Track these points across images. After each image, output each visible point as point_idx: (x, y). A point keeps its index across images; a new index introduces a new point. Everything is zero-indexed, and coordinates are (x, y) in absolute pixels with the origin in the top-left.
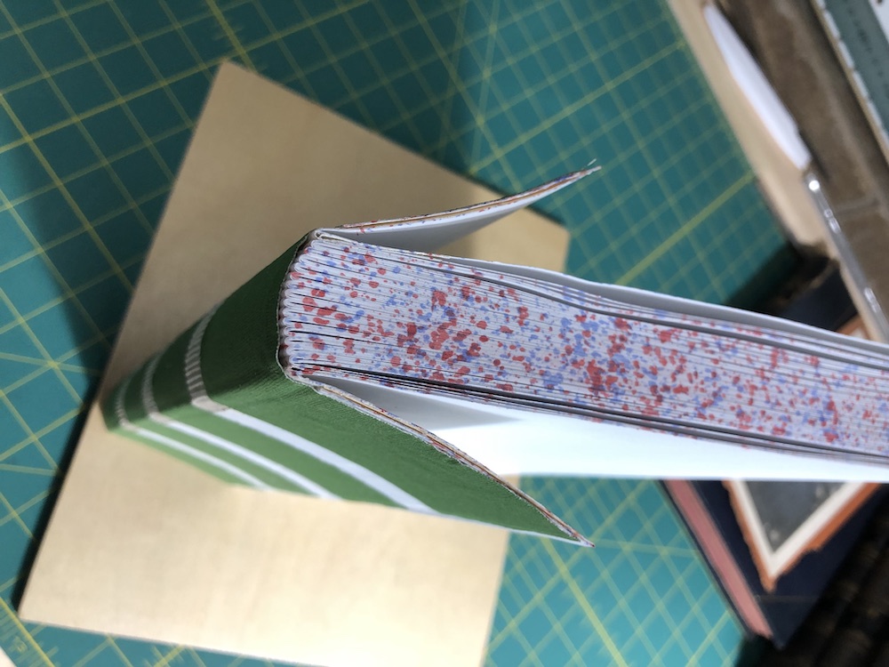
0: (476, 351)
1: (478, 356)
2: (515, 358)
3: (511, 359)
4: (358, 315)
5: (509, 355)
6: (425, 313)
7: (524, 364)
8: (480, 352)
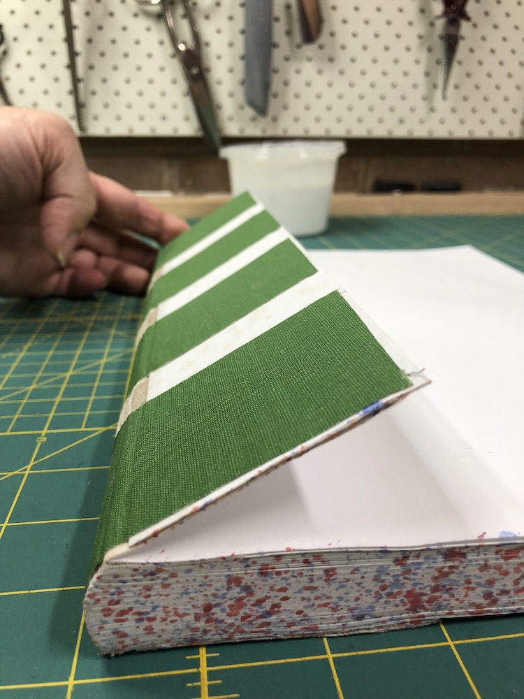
0: (276, 609)
1: (279, 612)
2: (319, 606)
3: (315, 607)
4: (154, 608)
5: (313, 605)
6: (220, 593)
7: (330, 608)
8: (281, 609)
